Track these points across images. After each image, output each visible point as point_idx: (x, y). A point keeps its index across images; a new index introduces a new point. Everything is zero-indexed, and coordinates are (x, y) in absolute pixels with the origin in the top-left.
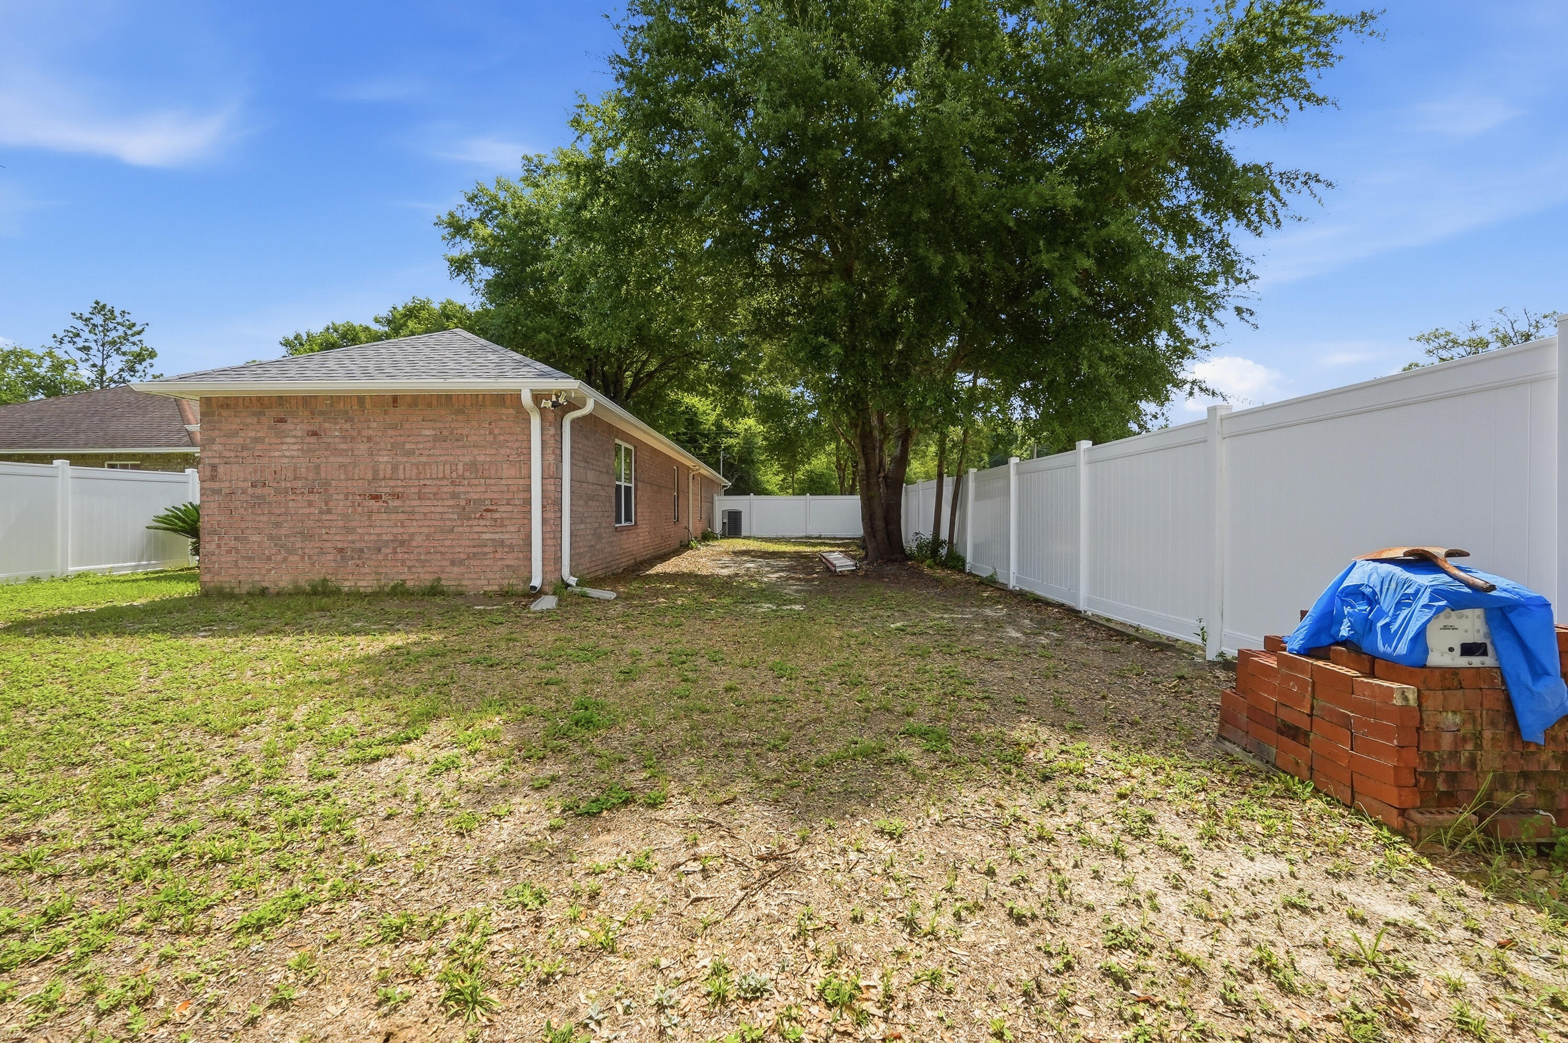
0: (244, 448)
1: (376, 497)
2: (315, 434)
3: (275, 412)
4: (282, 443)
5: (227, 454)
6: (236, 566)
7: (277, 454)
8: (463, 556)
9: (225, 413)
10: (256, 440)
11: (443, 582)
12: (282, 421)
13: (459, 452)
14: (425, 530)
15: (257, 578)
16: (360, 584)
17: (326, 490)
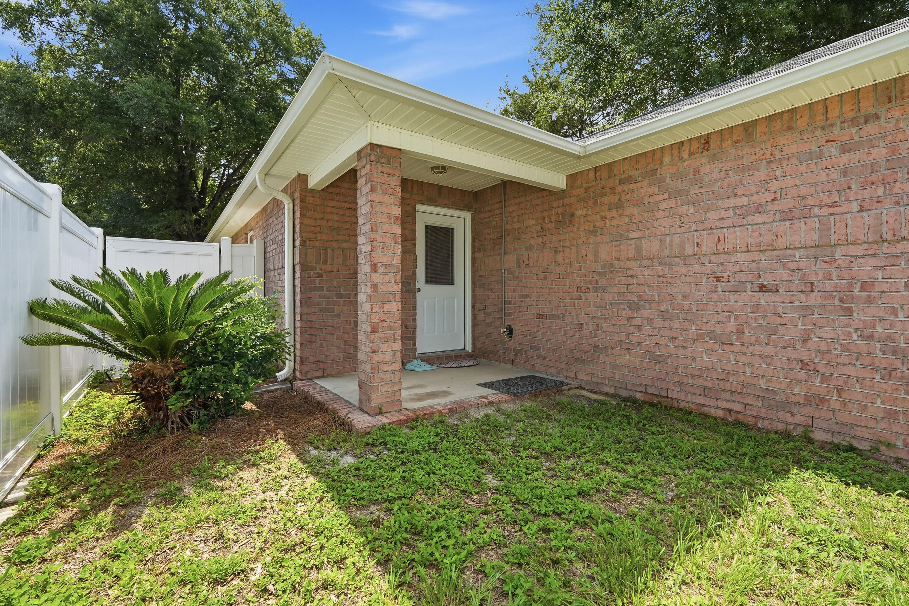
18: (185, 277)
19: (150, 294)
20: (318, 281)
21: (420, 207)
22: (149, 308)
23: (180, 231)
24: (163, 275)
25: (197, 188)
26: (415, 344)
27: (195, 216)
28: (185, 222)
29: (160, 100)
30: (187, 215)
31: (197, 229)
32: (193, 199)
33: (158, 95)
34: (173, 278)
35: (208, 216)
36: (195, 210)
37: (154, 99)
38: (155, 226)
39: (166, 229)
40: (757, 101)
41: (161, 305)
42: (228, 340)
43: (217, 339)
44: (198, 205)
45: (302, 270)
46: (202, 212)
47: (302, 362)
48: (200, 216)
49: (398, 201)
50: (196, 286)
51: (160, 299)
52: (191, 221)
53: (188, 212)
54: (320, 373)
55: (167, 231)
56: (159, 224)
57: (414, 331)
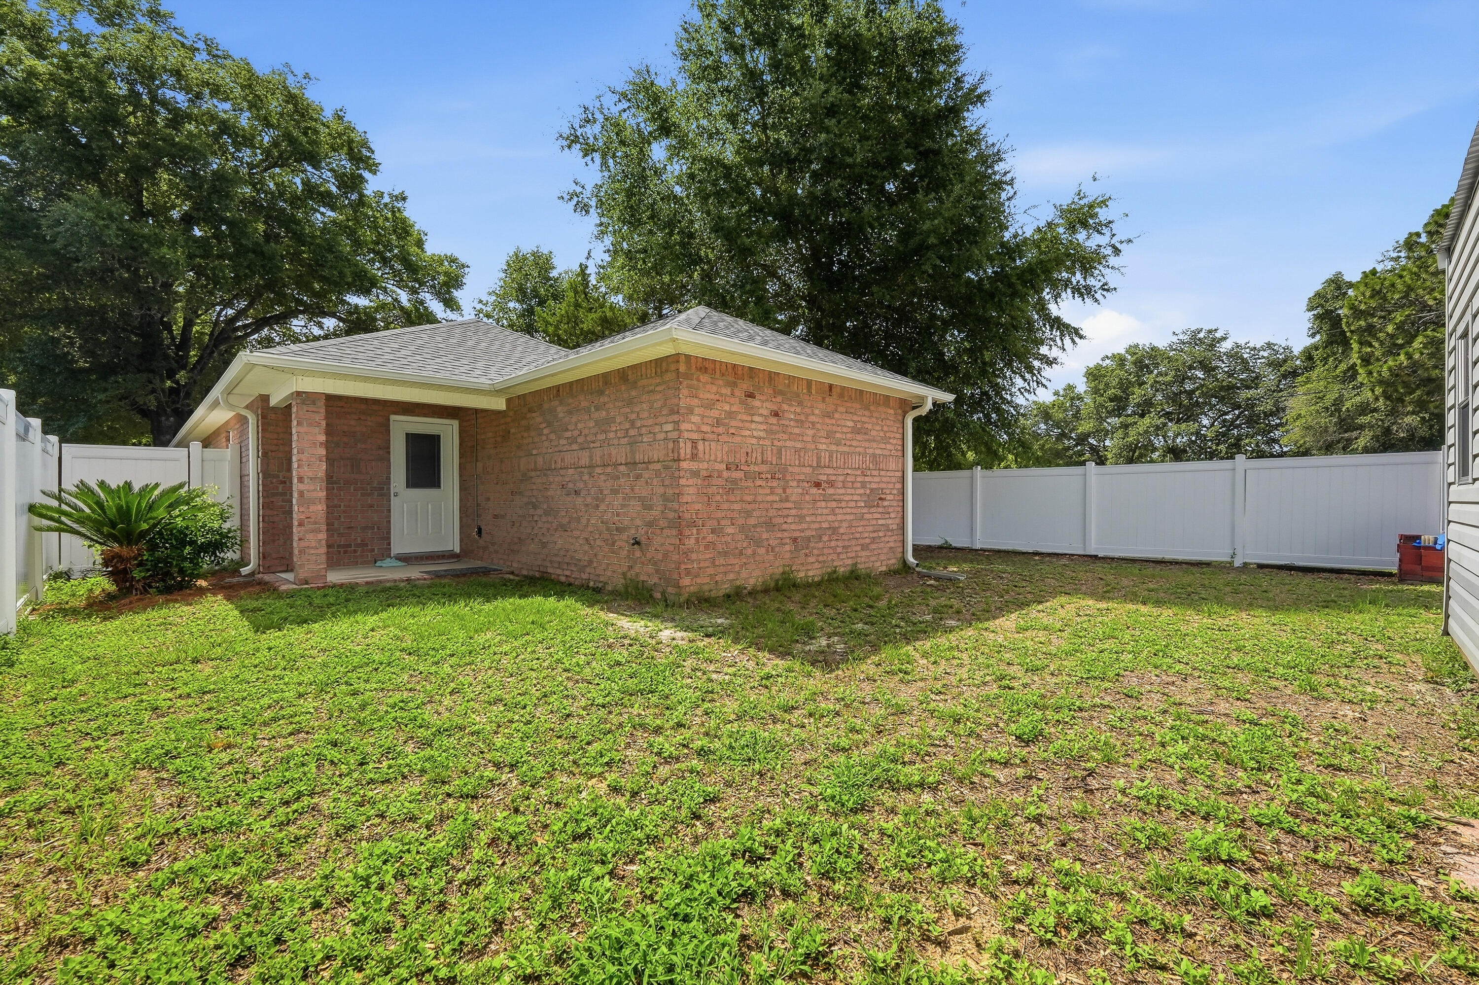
0: (718, 422)
1: (818, 485)
2: (776, 414)
3: (745, 385)
4: (752, 421)
5: (705, 428)
6: (714, 565)
7: (748, 433)
8: (868, 541)
9: (704, 378)
10: (731, 415)
11: (860, 566)
12: (751, 396)
13: (867, 444)
14: (848, 517)
15: (731, 576)
16: (811, 573)
17: (784, 476)
18: (147, 486)
19: (119, 498)
20: (281, 487)
21: (393, 417)
22: (119, 508)
23: (145, 404)
24: (128, 485)
25: (173, 338)
26: (389, 544)
27: (169, 383)
28: (153, 391)
29: (107, 226)
30: (157, 381)
31: (174, 402)
32: (166, 357)
33: (104, 219)
34: (136, 488)
35: (192, 382)
36: (171, 375)
37: (96, 224)
38: (101, 396)
39: (120, 400)
40: (609, 358)
41: (128, 506)
42: (181, 532)
43: (171, 531)
44: (174, 365)
45: (264, 478)
46: (182, 376)
47: (264, 557)
48: (177, 383)
49: (323, 431)
50: (156, 493)
51: (127, 503)
52: (163, 390)
53: (157, 377)
54: (284, 568)
55: (122, 403)
56: (108, 393)
57: (389, 533)
